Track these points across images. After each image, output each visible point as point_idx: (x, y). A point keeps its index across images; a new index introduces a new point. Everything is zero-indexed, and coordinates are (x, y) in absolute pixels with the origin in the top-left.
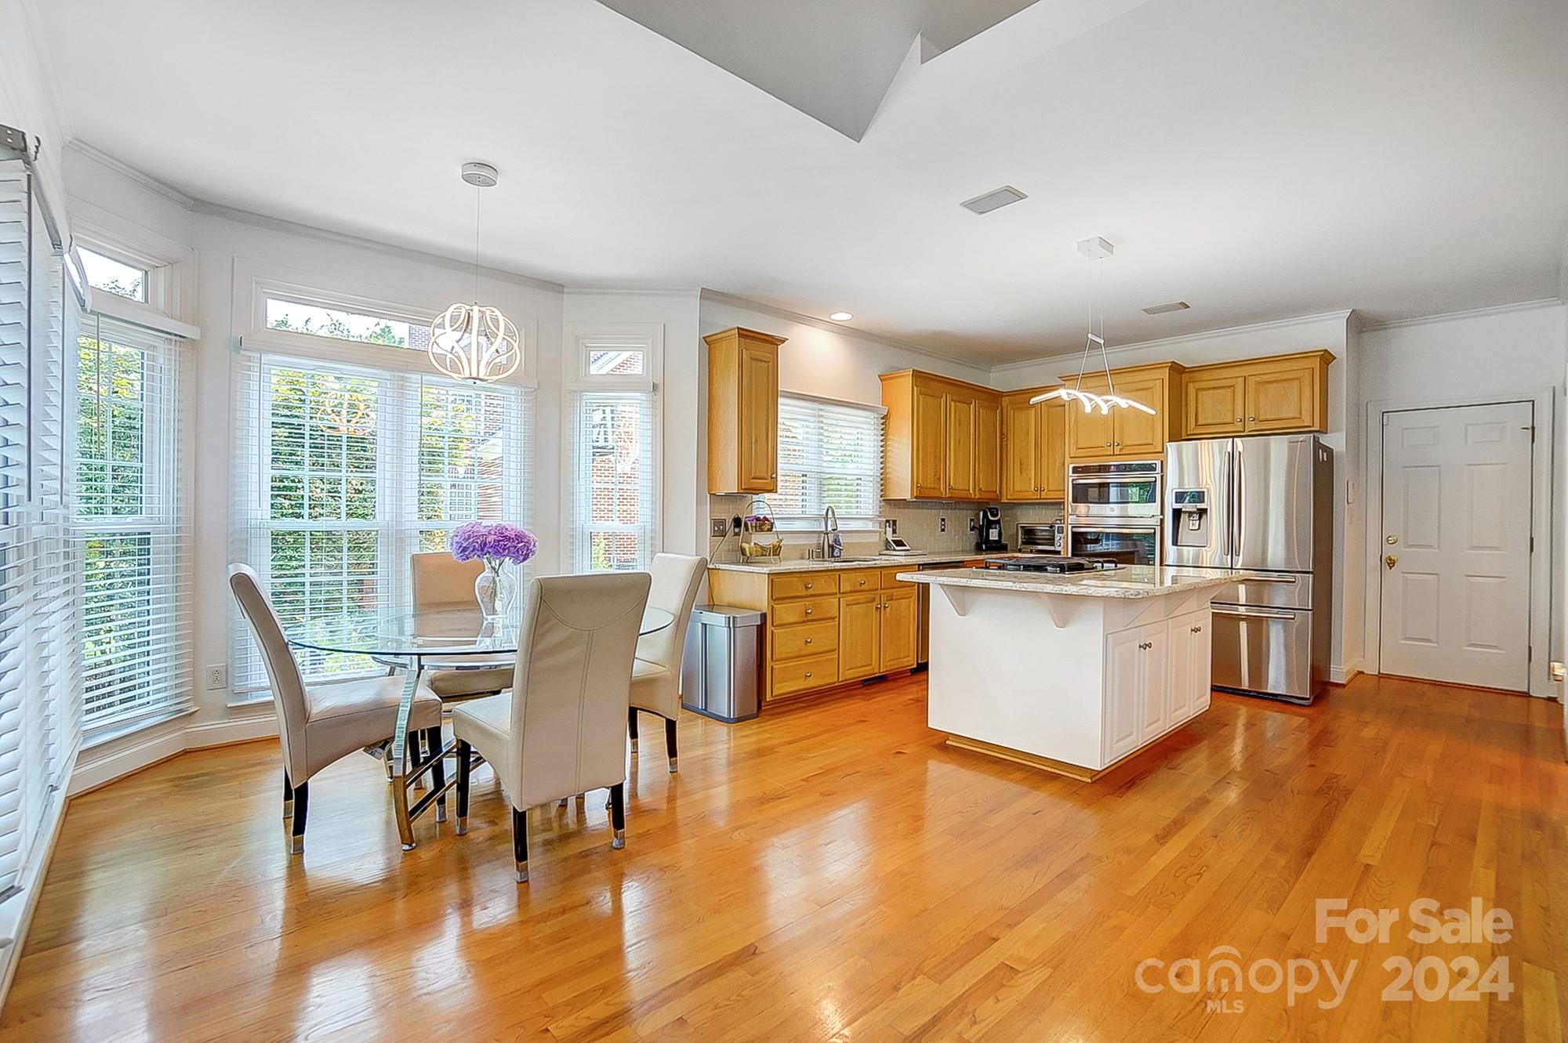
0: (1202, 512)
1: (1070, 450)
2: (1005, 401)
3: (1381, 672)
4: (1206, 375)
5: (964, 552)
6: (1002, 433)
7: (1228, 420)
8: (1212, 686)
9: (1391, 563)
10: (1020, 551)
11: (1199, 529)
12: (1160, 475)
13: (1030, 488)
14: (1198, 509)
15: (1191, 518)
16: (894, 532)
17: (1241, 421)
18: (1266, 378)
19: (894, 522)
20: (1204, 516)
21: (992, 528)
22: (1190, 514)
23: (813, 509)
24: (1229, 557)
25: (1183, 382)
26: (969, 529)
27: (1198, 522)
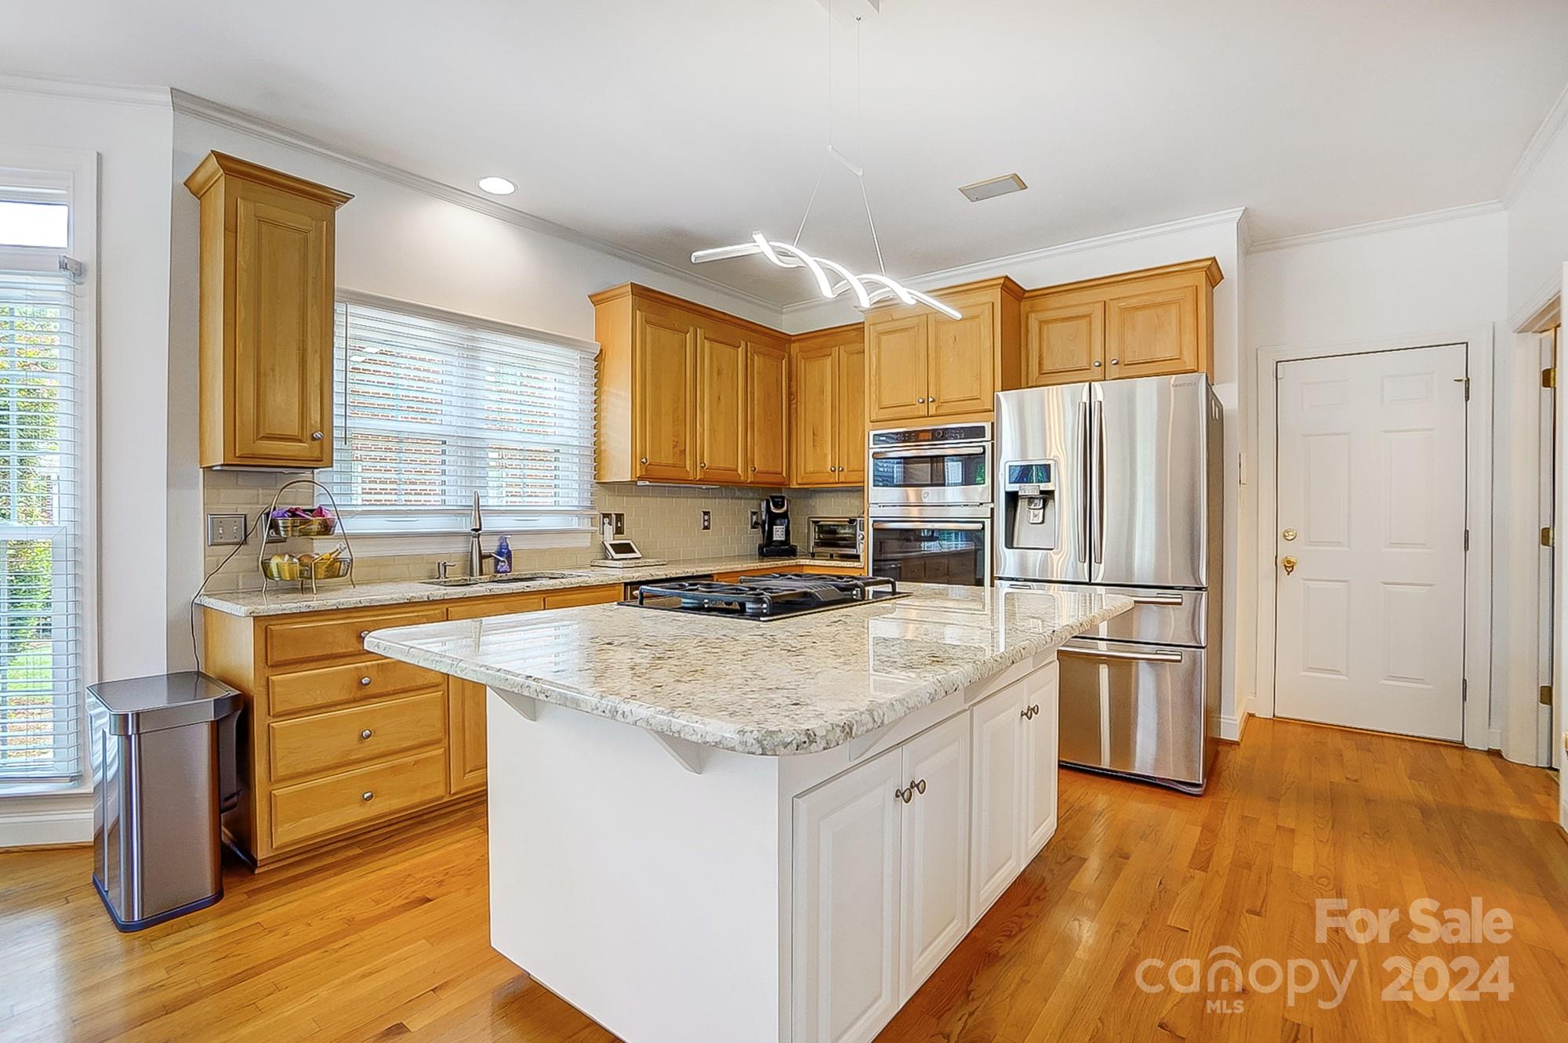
0: (1047, 496)
1: (871, 411)
2: (795, 348)
3: (1276, 714)
4: (1053, 301)
5: (741, 557)
6: (790, 394)
7: (1085, 365)
8: (1059, 761)
9: (1290, 567)
10: (813, 556)
11: (1043, 522)
12: (990, 443)
13: (826, 467)
14: (1042, 492)
15: (1032, 507)
16: (619, 531)
17: (1099, 366)
18: (1134, 302)
19: (619, 517)
20: (1050, 503)
21: (776, 525)
22: (1031, 499)
23: (456, 498)
24: (1086, 565)
25: (1022, 312)
26: (750, 526)
27: (1042, 510)
